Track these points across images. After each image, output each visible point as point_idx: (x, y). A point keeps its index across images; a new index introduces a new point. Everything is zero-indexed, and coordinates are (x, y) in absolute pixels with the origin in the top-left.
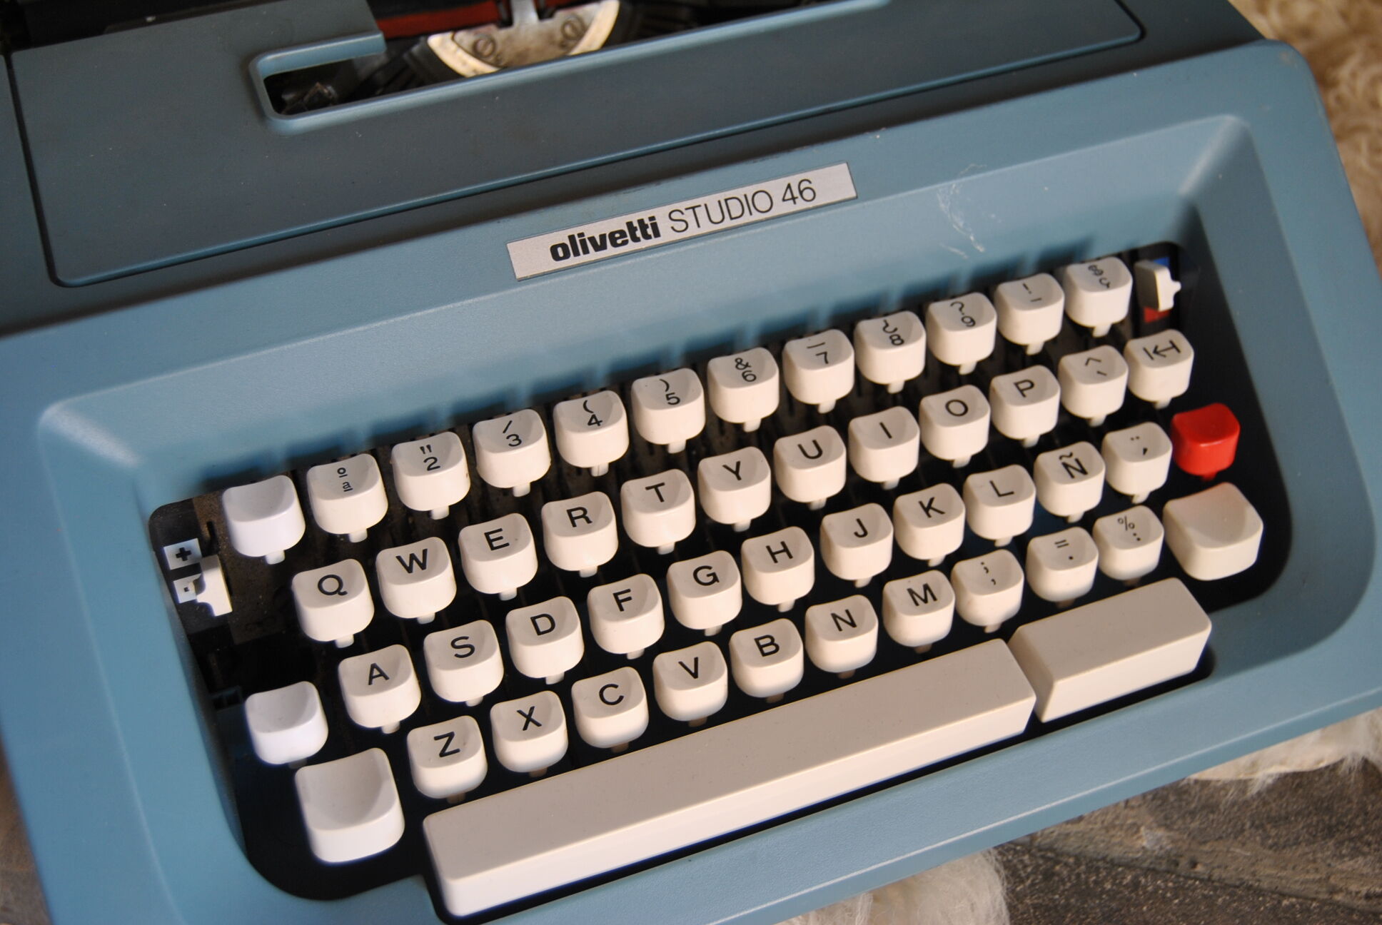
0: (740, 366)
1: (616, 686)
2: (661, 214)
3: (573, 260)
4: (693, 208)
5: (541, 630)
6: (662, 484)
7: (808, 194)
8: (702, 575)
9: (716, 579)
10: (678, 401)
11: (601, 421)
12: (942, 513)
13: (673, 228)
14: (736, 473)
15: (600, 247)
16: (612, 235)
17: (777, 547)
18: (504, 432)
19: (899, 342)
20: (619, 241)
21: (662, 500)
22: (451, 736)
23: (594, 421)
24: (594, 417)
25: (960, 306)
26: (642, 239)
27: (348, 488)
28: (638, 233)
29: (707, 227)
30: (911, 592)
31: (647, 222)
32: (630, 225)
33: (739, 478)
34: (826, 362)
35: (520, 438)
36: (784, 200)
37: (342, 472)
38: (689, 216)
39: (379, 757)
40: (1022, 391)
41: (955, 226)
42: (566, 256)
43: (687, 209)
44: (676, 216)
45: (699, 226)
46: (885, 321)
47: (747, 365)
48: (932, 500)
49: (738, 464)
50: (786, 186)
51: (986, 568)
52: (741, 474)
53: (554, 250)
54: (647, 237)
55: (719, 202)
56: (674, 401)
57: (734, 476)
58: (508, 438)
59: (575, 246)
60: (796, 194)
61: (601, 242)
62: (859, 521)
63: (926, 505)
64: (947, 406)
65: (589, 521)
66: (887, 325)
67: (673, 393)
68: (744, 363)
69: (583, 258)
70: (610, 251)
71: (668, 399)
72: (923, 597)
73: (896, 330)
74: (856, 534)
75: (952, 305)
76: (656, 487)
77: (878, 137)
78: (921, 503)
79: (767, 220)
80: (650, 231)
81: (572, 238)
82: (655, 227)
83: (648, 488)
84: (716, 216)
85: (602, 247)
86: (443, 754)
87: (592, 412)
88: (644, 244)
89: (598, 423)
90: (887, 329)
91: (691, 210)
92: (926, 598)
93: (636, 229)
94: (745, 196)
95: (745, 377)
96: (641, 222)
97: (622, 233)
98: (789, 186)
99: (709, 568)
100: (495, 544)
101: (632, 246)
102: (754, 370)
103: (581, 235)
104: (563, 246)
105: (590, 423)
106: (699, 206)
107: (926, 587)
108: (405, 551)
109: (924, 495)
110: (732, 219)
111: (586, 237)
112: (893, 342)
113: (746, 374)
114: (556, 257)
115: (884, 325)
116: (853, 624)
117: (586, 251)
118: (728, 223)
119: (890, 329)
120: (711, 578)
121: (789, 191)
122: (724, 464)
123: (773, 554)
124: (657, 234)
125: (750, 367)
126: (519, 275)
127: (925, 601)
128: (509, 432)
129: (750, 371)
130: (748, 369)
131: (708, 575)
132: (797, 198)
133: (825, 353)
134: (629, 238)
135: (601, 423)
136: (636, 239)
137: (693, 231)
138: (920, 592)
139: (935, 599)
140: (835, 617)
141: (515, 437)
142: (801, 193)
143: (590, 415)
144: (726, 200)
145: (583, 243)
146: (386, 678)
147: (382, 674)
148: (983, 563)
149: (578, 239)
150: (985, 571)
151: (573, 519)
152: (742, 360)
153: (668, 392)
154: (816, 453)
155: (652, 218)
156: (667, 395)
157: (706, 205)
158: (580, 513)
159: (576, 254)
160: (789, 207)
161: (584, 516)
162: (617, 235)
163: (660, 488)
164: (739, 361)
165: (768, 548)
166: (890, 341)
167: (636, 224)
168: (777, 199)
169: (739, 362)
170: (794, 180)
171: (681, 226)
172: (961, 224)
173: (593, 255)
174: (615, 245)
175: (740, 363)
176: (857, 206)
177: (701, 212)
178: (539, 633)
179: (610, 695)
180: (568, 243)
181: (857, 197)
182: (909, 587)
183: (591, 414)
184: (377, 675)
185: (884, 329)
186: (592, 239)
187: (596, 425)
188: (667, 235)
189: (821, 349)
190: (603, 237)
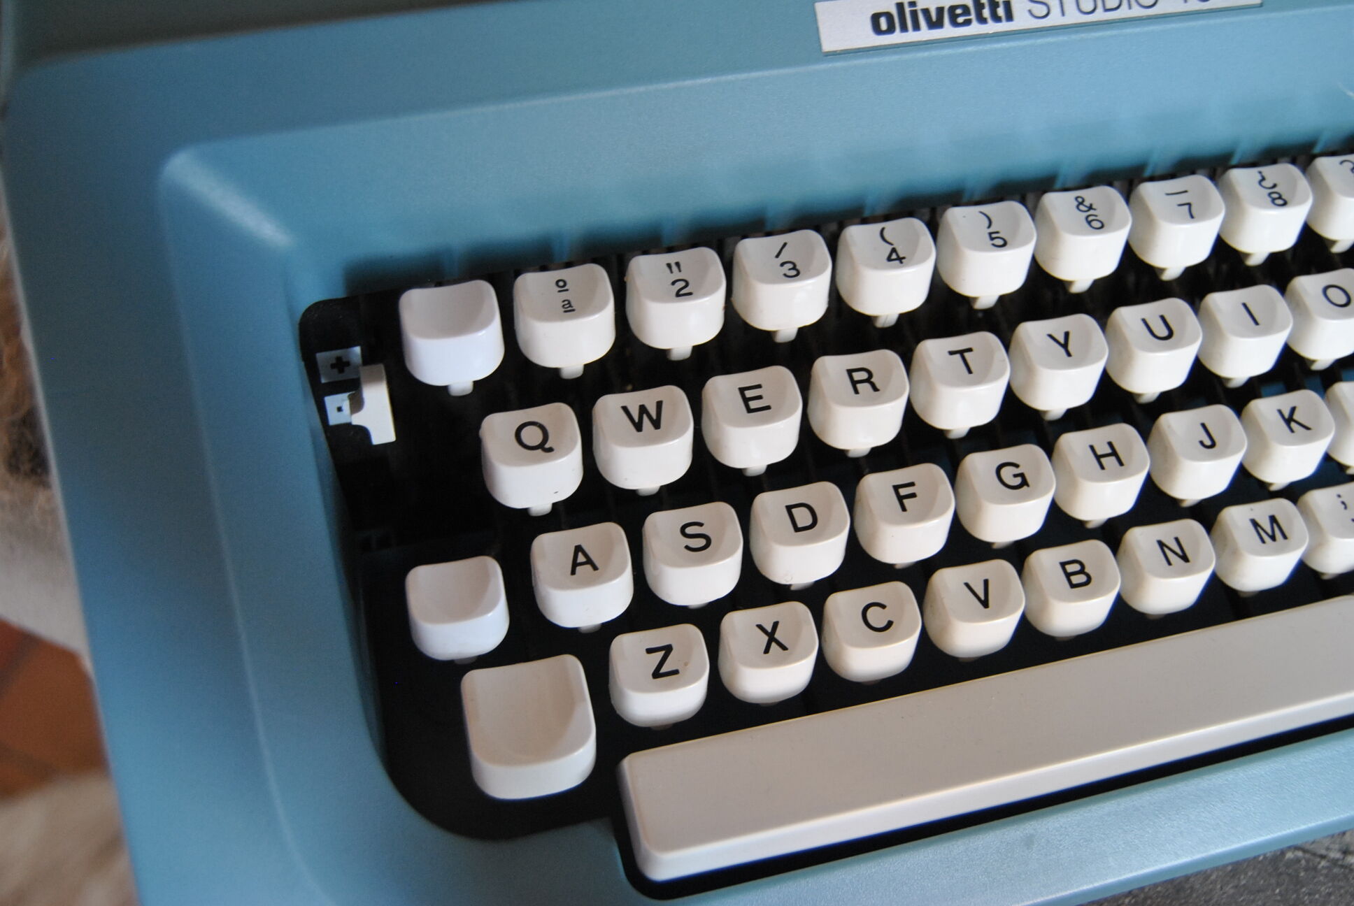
0: (1082, 207)
1: (883, 607)
3: (898, 37)
5: (800, 525)
6: (970, 350)
8: (1007, 473)
9: (1024, 483)
10: (1005, 244)
11: (904, 258)
12: (1308, 428)
13: (1030, 11)
14: (1065, 346)
15: (936, 24)
16: (952, 9)
17: (1103, 449)
18: (777, 256)
19: (1280, 202)
20: (960, 20)
21: (970, 372)
22: (668, 649)
23: (894, 256)
24: (894, 250)
25: (1350, 165)
26: (989, 20)
27: (569, 309)
28: (986, 13)
29: (1073, 17)
30: (1255, 524)
33: (1069, 354)
34: (1192, 217)
35: (798, 267)
37: (562, 285)
39: (573, 667)
42: (891, 29)
45: (1063, 14)
46: (1261, 173)
47: (1090, 208)
48: (1293, 410)
49: (1067, 335)
51: (1343, 503)
52: (1070, 348)
53: (875, 18)
54: (997, 19)
56: (1000, 242)
57: (1062, 351)
58: (782, 265)
59: (903, 18)
61: (937, 18)
62: (1203, 426)
63: (1287, 415)
64: (1325, 290)
65: (875, 389)
66: (1263, 179)
67: (997, 232)
68: (1087, 203)
69: (911, 36)
70: (948, 31)
71: (992, 239)
72: (1270, 531)
73: (1275, 186)
74: (1202, 443)
75: (1342, 163)
76: (961, 353)
78: (1280, 412)
79: (1149, 18)
80: (1001, 11)
81: (900, 7)
82: (1008, 7)
83: (952, 353)
84: (1087, 4)
85: (938, 24)
86: (657, 674)
87: (891, 244)
88: (991, 27)
89: (900, 259)
90: (1264, 183)
92: (1273, 533)
93: (983, 6)
95: (1089, 223)
97: (966, 10)
99: (1017, 466)
100: (753, 404)
101: (975, 28)
102: (1100, 213)
103: (912, 4)
104: (889, 16)
105: (889, 259)
107: (1273, 519)
108: (633, 399)
109: (1284, 401)
110: (1107, 10)
111: (920, 7)
112: (1273, 200)
113: (1090, 218)
114: (877, 29)
115: (1259, 178)
116: (1185, 558)
117: (917, 27)
118: (1100, 15)
119: (1268, 183)
120: (1018, 481)
122: (1050, 333)
123: (1098, 458)
124: (1009, 17)
125: (1095, 209)
126: (827, 46)
127: (1273, 538)
128: (783, 258)
129: (1096, 216)
130: (1091, 212)
131: (1015, 476)
133: (1189, 205)
134: (973, 16)
135: (903, 261)
136: (982, 20)
137: (1055, 19)
138: (1266, 524)
139: (1285, 537)
140: (1161, 544)
141: (791, 266)
143: (889, 248)
145: (914, 14)
146: (595, 568)
147: (589, 561)
148: (1339, 496)
149: (907, 10)
150: (1343, 506)
151: (854, 383)
152: (1083, 200)
153: (991, 230)
154: (1165, 333)
156: (990, 234)
158: (864, 375)
159: (904, 28)
160: (1179, 6)
161: (868, 380)
162: (959, 11)
163: (967, 355)
164: (1080, 200)
165: (1092, 448)
166: (1269, 200)
171: (1042, 10)
173: (925, 34)
174: (954, 23)
175: (1081, 203)
176: (1260, 16)
178: (797, 529)
179: (875, 616)
180: (894, 11)
181: (1261, 5)
182: (1252, 517)
183: (891, 247)
184: (581, 560)
185: (1260, 182)
186: (926, 12)
187: (897, 262)
188: (1022, 20)
189: (1184, 198)
190: (940, 10)
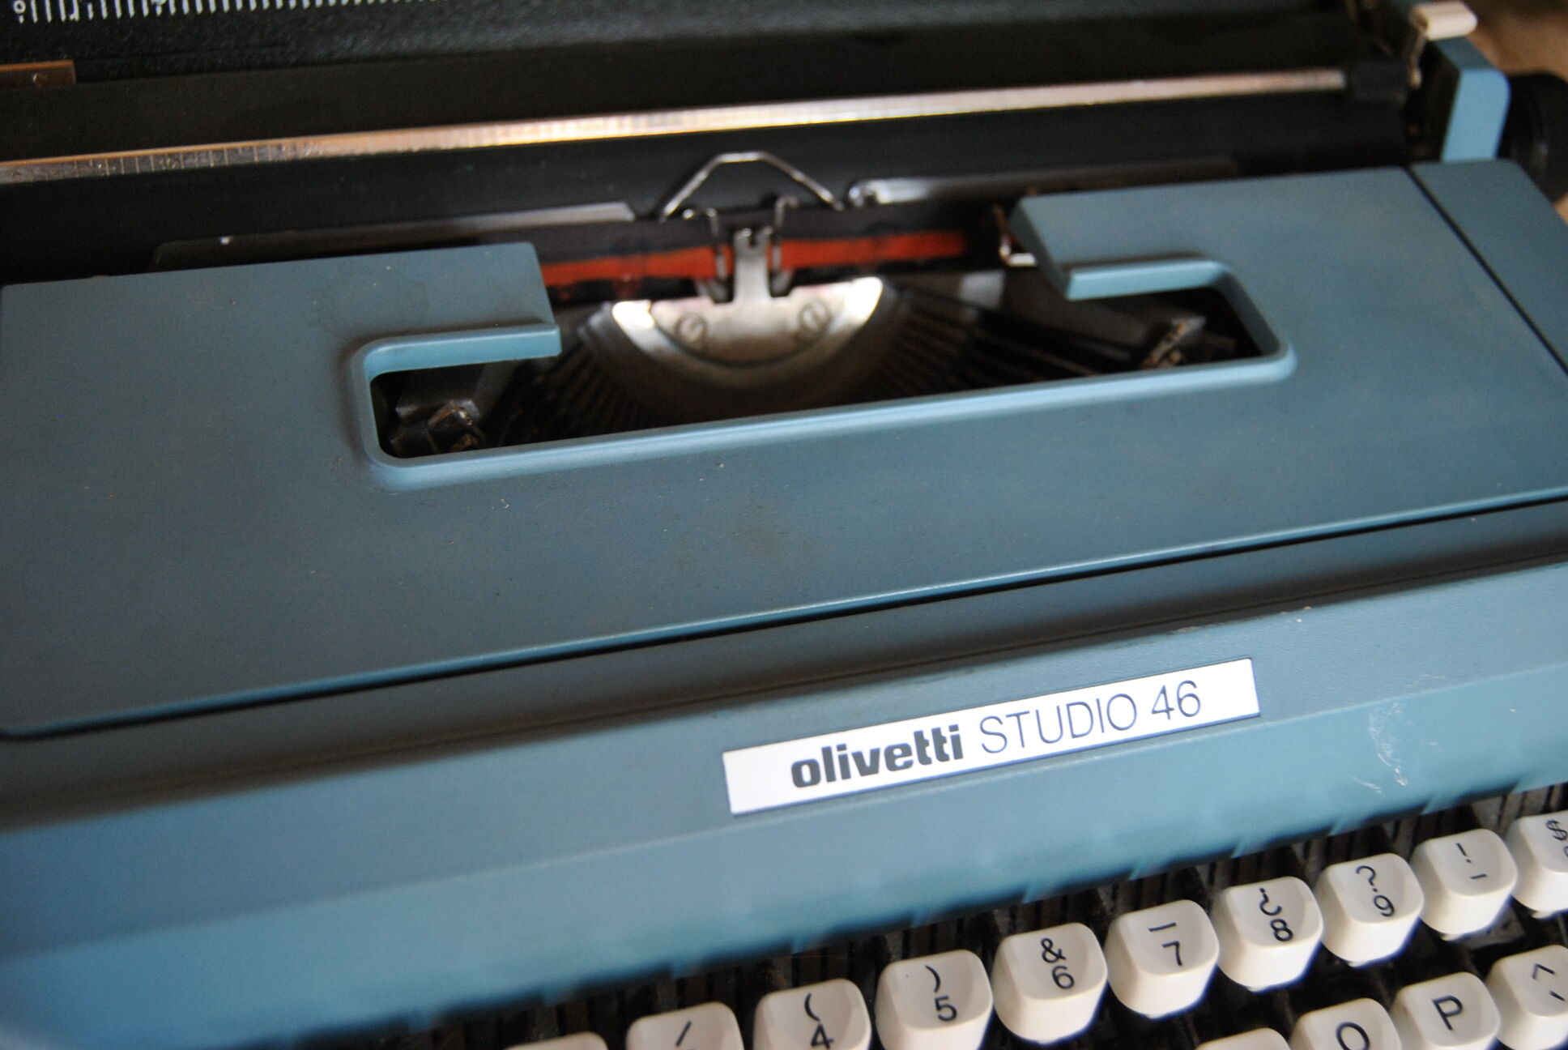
0: (1049, 956)
2: (968, 721)
3: (823, 788)
4: (1018, 715)
7: (1189, 705)
10: (954, 1016)
11: (832, 1040)
13: (983, 745)
15: (870, 769)
16: (889, 751)
18: (679, 1042)
19: (1284, 934)
20: (899, 762)
23: (820, 1038)
24: (820, 1030)
25: (1369, 873)
26: (934, 759)
28: (930, 751)
29: (1035, 747)
31: (946, 733)
32: (919, 736)
34: (1180, 963)
36: (1154, 712)
38: (1009, 727)
40: (1444, 1016)
41: (1380, 756)
42: (815, 779)
43: (1008, 716)
44: (991, 726)
45: (1023, 745)
46: (1262, 890)
47: (1059, 955)
50: (1160, 690)
53: (796, 769)
54: (943, 756)
55: (1058, 708)
56: (948, 1014)
59: (829, 765)
60: (1173, 703)
61: (872, 762)
64: (1339, 1030)
66: (1266, 899)
67: (946, 998)
68: (1055, 950)
69: (840, 786)
70: (884, 776)
71: (939, 1008)
73: (1279, 910)
75: (1358, 871)
77: (1299, 621)
79: (1126, 741)
80: (948, 748)
81: (827, 752)
82: (956, 741)
84: (1051, 732)
85: (873, 769)
87: (817, 1019)
88: (937, 768)
89: (827, 1043)
90: (1267, 908)
91: (1015, 718)
93: (926, 743)
94: (1098, 701)
95: (1056, 979)
96: (936, 733)
97: (906, 750)
98: (1164, 691)
101: (917, 770)
102: (1070, 964)
103: (842, 747)
104: (813, 764)
105: (814, 1043)
106: (1027, 713)
110: (1074, 736)
111: (849, 752)
112: (1277, 935)
113: (1058, 972)
114: (798, 781)
115: (1261, 898)
117: (846, 775)
118: (1068, 744)
119: (1270, 908)
121: (1162, 696)
124: (958, 754)
125: (1063, 958)
126: (737, 807)
128: (685, 1043)
129: (1065, 968)
130: (1061, 962)
132: (1172, 709)
133: (1177, 944)
134: (914, 757)
135: (831, 1045)
136: (925, 760)
137: (1014, 752)
142: (1180, 701)
143: (812, 1026)
144: (1068, 706)
145: (843, 760)
149: (836, 754)
152: (1051, 944)
153: (938, 996)
155: (954, 728)
156: (937, 1001)
157: (1037, 712)
159: (831, 777)
160: (1161, 724)
162: (898, 752)
164: (1047, 944)
166: (1272, 932)
167: (928, 736)
168: (1144, 708)
169: (1047, 947)
170: (1172, 680)
171: (995, 743)
172: (1389, 753)
173: (857, 781)
174: (892, 767)
175: (1048, 950)
176: (1260, 728)
177: (1028, 722)
180: (820, 759)
181: (1257, 716)
183: (817, 1023)
185: (1262, 906)
186: (858, 757)
187: (823, 1047)
188: (973, 756)
189: (1169, 936)
190: (875, 754)
